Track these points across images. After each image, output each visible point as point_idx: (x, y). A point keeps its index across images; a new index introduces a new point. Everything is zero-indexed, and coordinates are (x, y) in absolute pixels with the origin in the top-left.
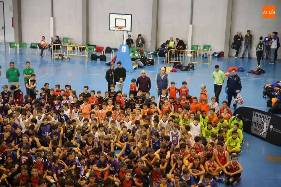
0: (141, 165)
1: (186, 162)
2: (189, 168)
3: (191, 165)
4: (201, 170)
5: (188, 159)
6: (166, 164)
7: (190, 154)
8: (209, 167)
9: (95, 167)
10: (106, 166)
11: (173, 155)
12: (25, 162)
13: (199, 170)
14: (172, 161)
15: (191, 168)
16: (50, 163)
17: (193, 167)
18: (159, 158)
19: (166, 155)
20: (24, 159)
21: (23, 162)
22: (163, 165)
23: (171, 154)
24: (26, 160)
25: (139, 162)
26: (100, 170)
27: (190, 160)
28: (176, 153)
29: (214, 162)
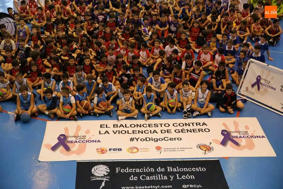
0: (196, 26)
1: (234, 24)
2: (237, 29)
3: (238, 27)
4: (246, 32)
5: (236, 23)
6: (216, 27)
7: (237, 18)
8: (254, 28)
9: (157, 27)
10: (166, 26)
11: (223, 19)
12: (102, 20)
13: (244, 32)
14: (222, 25)
15: (239, 30)
16: (122, 22)
17: (240, 29)
18: (211, 20)
19: (217, 19)
20: (101, 18)
21: (100, 20)
22: (214, 27)
23: (221, 18)
24: (103, 18)
25: (195, 23)
26: (161, 29)
27: (237, 24)
28: (226, 17)
29: (259, 25)
